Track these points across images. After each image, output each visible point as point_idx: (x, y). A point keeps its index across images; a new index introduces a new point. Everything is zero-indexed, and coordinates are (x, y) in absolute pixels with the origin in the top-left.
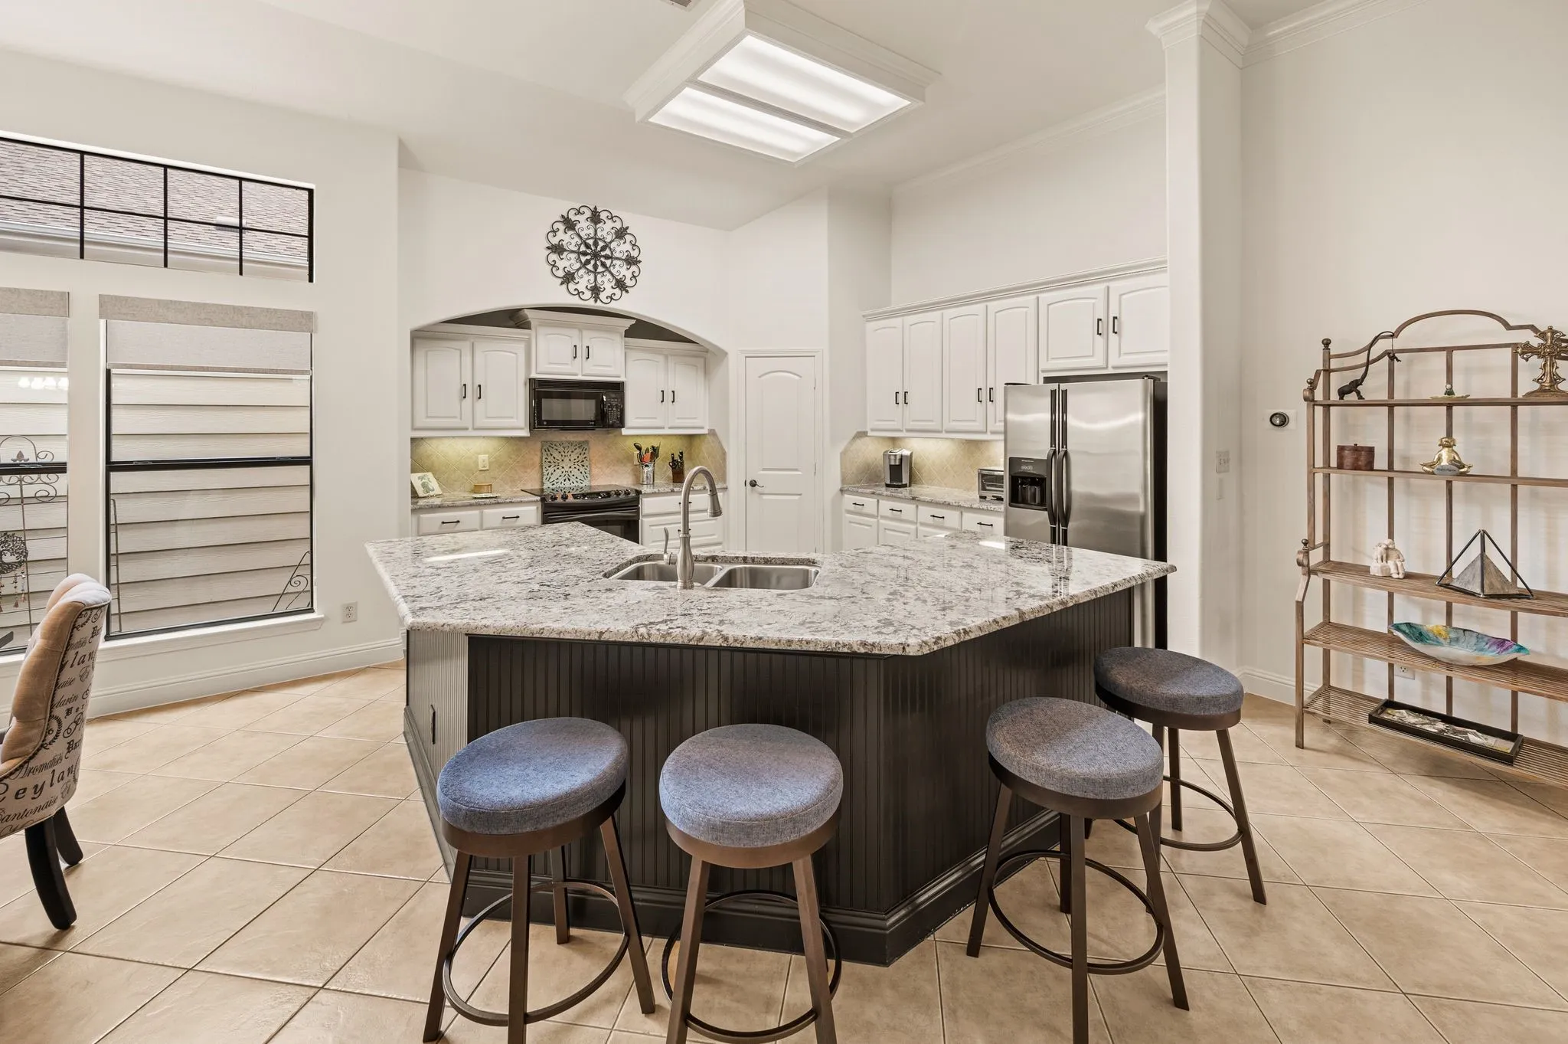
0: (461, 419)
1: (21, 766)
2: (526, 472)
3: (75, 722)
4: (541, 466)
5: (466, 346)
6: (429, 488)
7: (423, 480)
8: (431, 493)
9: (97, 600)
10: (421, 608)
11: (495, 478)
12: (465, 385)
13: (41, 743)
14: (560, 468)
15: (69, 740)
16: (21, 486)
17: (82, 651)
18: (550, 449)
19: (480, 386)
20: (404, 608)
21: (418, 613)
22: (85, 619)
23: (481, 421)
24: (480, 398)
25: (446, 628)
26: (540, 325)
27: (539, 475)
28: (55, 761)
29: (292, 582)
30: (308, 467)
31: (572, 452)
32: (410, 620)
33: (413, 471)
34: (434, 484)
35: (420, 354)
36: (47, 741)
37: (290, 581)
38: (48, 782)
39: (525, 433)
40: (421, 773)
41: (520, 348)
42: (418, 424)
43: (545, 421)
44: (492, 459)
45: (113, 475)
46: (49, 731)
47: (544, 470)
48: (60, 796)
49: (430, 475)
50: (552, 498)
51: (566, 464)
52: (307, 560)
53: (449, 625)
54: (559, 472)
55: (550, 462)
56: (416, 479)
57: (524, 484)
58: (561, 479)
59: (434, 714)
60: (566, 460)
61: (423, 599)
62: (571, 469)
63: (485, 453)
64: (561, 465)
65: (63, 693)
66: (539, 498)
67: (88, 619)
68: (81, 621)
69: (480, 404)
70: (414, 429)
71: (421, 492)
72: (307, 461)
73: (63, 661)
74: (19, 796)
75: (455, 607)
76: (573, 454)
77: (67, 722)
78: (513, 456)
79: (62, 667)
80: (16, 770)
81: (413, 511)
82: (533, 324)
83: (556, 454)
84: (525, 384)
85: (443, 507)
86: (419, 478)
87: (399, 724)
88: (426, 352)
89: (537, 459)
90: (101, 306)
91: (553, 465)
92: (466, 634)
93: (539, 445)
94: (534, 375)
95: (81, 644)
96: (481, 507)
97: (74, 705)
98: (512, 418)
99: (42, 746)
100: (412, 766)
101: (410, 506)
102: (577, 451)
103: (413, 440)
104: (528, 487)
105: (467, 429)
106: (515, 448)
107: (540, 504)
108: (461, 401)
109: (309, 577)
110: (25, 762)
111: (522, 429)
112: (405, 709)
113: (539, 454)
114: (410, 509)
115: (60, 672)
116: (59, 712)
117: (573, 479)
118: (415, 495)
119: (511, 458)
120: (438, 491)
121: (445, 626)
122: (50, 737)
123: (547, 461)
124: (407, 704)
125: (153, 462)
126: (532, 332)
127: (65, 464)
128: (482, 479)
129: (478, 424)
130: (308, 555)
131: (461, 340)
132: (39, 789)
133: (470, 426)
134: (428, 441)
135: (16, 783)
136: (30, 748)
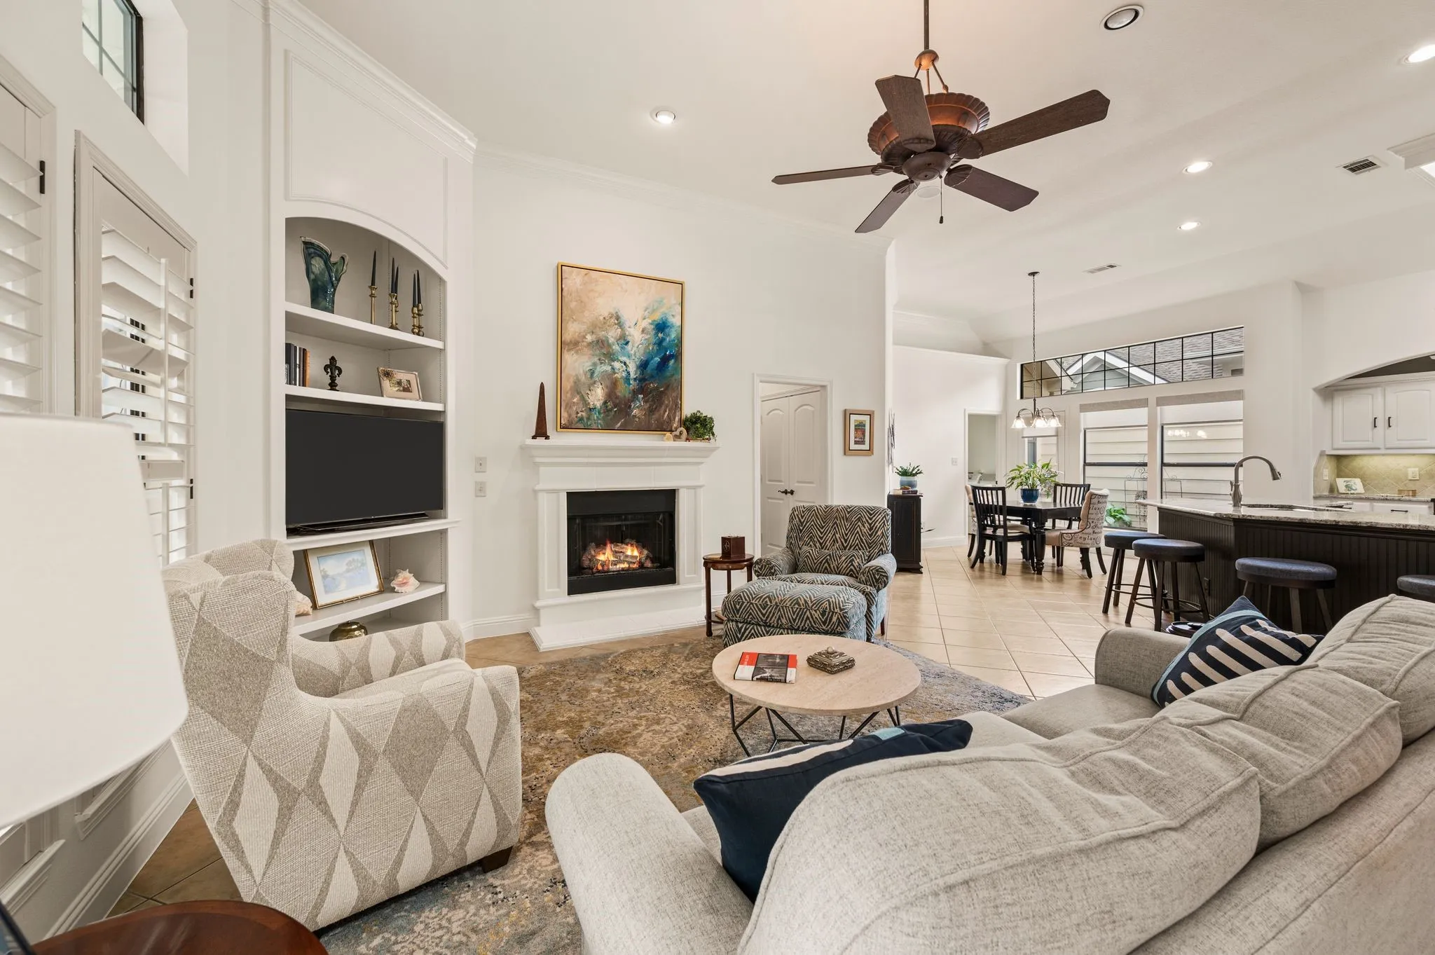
0: (1377, 442)
3: (1095, 526)
5: (1377, 392)
6: (1351, 489)
7: (1348, 483)
8: (1353, 492)
9: (1099, 493)
12: (1377, 418)
15: (1093, 530)
16: (1137, 473)
19: (1389, 418)
23: (1389, 443)
24: (1390, 427)
34: (1358, 486)
42: (1336, 446)
45: (1164, 468)
49: (1358, 480)
56: (1341, 482)
63: (1415, 467)
65: (1091, 516)
69: (1389, 431)
70: (1333, 449)
71: (1342, 490)
73: (1089, 507)
86: (1344, 481)
88: (1343, 400)
90: (1158, 401)
95: (1094, 504)
97: (1094, 521)
105: (1379, 449)
108: (1373, 429)
110: (1082, 531)
115: (1089, 510)
116: (1090, 521)
120: (1363, 490)
125: (1179, 463)
127: (1146, 463)
128: (1410, 486)
129: (1389, 446)
131: (1376, 387)
132: (1085, 539)
133: (1382, 447)
134: (1360, 458)
135: (1080, 535)
136: (1083, 527)
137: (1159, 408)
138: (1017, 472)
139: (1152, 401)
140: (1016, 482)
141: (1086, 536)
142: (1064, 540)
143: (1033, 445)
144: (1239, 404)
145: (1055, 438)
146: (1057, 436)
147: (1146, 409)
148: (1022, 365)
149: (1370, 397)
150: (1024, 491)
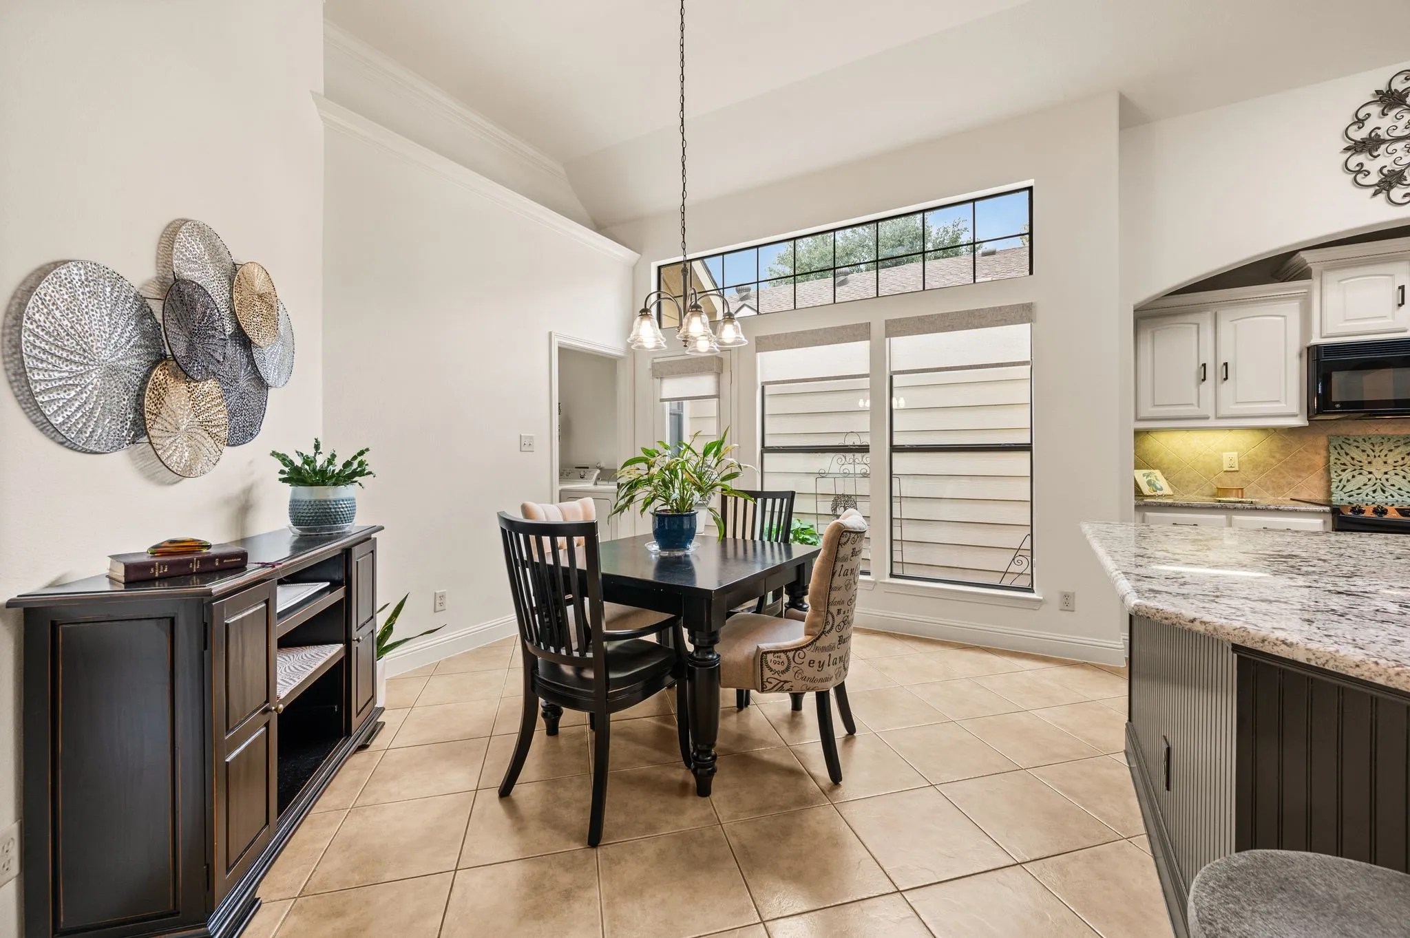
0: (1199, 406)
1: (812, 643)
2: (1300, 477)
3: (843, 621)
4: (1328, 471)
5: (1206, 320)
6: (1156, 487)
7: (1149, 478)
8: (1159, 493)
9: (856, 526)
10: (1151, 590)
11: (1249, 482)
12: (1204, 365)
13: (822, 630)
14: (1365, 473)
15: (840, 634)
16: (854, 464)
17: (847, 566)
18: (1344, 446)
19: (1226, 364)
20: (1125, 585)
21: (1147, 595)
22: (847, 539)
23: (1228, 408)
24: (1226, 379)
25: (1198, 627)
26: (1325, 270)
27: (1323, 483)
28: (831, 648)
29: (1016, 560)
30: (1029, 453)
31: (1391, 451)
32: (1133, 601)
33: (1137, 467)
34: (1162, 482)
35: (1145, 337)
36: (826, 630)
37: (1013, 559)
38: (826, 663)
39: (1300, 421)
40: (1147, 811)
41: (1292, 310)
42: (1143, 414)
43: (1337, 403)
44: (1243, 459)
45: (894, 455)
46: (827, 623)
47: (1333, 475)
48: (834, 676)
49: (1157, 473)
50: (1353, 510)
51: (1378, 469)
52: (1027, 545)
53: (1204, 623)
54: (1361, 480)
55: (1344, 464)
56: (1140, 475)
57: (1297, 493)
58: (1369, 489)
59: (1168, 750)
60: (1378, 463)
61: (1154, 581)
62: (1387, 476)
63: (1232, 450)
64: (1367, 468)
65: (835, 595)
66: (1327, 509)
67: (848, 540)
68: (844, 540)
69: (1225, 388)
70: (1137, 419)
71: (1146, 490)
72: (1027, 448)
73: (833, 569)
74: (811, 665)
75: (1213, 601)
76: (1390, 454)
77: (838, 619)
78: (1278, 455)
79: (833, 574)
80: (810, 644)
81: (1137, 507)
82: (1315, 269)
83: (1356, 453)
84: (1301, 355)
85: (1177, 507)
86: (1144, 475)
87: (1119, 739)
88: (1153, 333)
89: (1319, 460)
90: (886, 328)
91: (1350, 468)
92: (1236, 648)
93: (1322, 441)
94: (1316, 340)
95: (845, 559)
96: (1230, 512)
97: (844, 608)
98: (1278, 401)
99: (823, 632)
100: (1136, 799)
101: (1133, 502)
102: (1400, 449)
103: (1138, 433)
104: (1304, 496)
105: (1207, 418)
106: (1280, 445)
107: (1329, 518)
108: (1198, 385)
109: (1029, 559)
110: (814, 641)
111: (1295, 416)
112: (1126, 724)
113: (1324, 453)
114: (1133, 505)
115: (832, 578)
116: (833, 609)
117: (1390, 491)
118: (1138, 492)
119: (1274, 457)
120: (1167, 490)
121: (1197, 623)
122: (828, 628)
123: (1339, 462)
124: (1130, 720)
125: (917, 446)
126: (1315, 283)
127: (868, 446)
128: (1228, 482)
129: (1222, 412)
130: (1029, 538)
131: (1199, 311)
132: (821, 665)
133: (1211, 414)
134: (1155, 435)
135: (810, 654)
136: (817, 630)
137: (887, 339)
138: (643, 466)
139: (878, 329)
140: (642, 494)
141: (824, 657)
142: (767, 674)
143: (678, 419)
144: (1022, 331)
145: (716, 399)
146: (717, 396)
147: (867, 343)
148: (659, 268)
149: (1195, 327)
150: (660, 517)
